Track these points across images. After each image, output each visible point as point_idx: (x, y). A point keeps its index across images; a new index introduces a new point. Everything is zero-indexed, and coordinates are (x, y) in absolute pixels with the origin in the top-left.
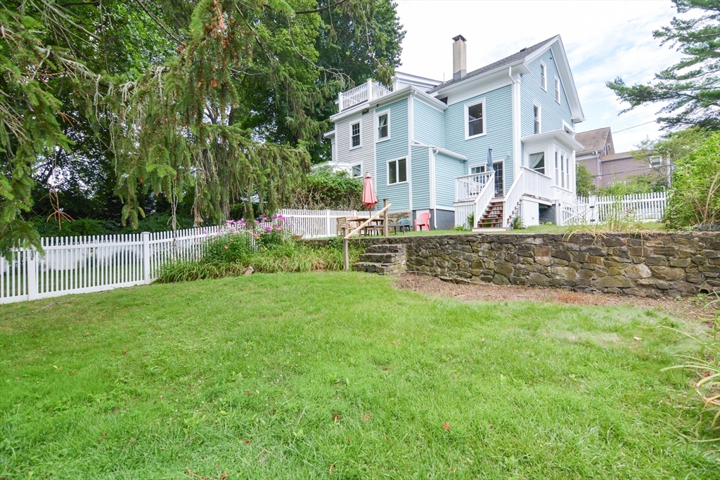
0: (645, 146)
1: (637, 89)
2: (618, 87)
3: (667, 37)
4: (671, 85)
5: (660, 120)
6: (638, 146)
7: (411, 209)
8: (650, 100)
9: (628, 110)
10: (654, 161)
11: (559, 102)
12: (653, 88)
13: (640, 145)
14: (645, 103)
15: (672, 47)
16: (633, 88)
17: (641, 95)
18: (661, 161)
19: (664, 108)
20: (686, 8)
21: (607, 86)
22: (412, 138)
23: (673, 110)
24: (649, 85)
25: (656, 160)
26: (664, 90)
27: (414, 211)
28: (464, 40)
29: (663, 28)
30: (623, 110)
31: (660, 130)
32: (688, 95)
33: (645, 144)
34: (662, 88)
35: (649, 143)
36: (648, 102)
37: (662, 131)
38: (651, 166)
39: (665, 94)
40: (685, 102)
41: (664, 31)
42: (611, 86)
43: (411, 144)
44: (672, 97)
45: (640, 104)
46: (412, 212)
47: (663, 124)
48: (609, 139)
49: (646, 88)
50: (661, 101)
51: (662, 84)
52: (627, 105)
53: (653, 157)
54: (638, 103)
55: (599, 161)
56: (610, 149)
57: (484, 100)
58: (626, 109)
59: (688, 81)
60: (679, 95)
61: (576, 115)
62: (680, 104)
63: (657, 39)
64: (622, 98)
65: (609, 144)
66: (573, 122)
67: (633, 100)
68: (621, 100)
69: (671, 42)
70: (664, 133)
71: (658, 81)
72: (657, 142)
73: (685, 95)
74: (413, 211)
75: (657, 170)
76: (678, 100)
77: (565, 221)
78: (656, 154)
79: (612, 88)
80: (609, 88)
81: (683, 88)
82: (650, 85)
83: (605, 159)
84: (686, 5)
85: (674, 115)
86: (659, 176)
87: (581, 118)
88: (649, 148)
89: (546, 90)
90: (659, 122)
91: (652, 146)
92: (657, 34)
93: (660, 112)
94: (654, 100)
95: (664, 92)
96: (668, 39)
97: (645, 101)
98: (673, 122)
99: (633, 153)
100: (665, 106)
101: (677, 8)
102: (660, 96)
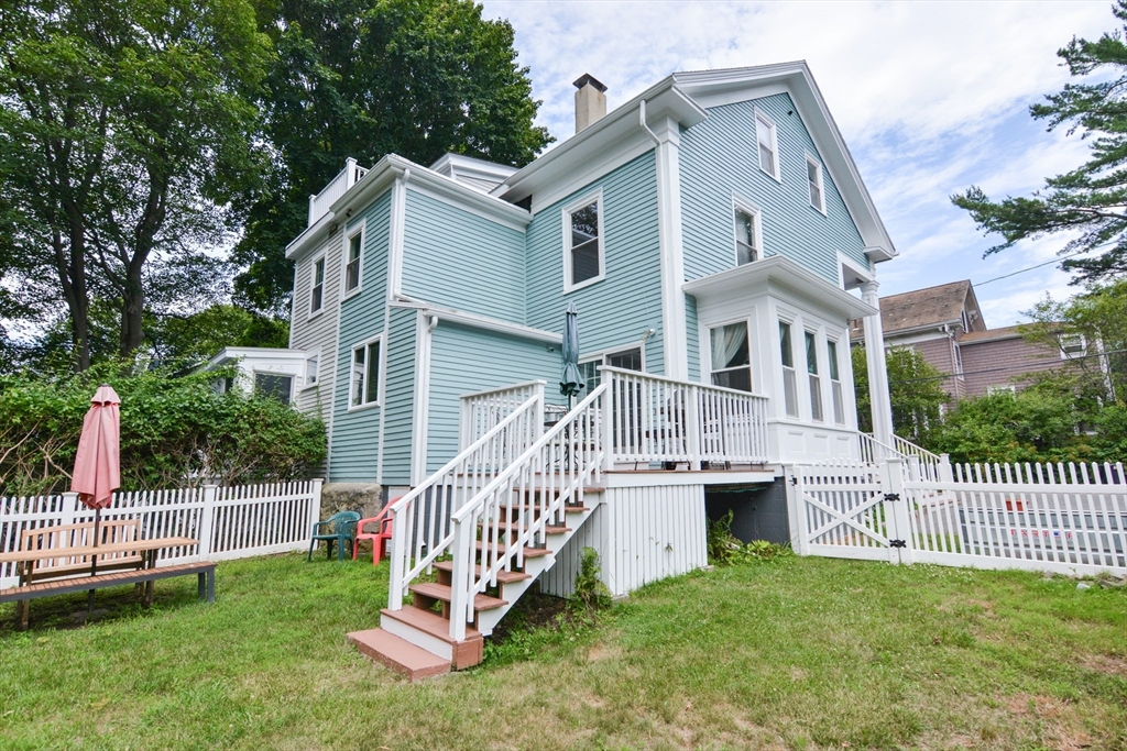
0: (1044, 314)
1: (1013, 206)
2: (974, 204)
3: (1058, 115)
4: (1081, 196)
5: (1068, 265)
6: (1030, 314)
7: (380, 481)
8: (1043, 228)
9: (1002, 247)
10: (1069, 344)
11: (824, 212)
12: (1046, 202)
13: (1035, 311)
14: (1033, 235)
15: (1072, 131)
16: (1006, 203)
17: (1022, 219)
18: (1084, 343)
19: (1073, 242)
20: (1087, 65)
21: (953, 202)
22: (395, 286)
23: (1093, 246)
24: (1037, 198)
25: (1074, 343)
26: (1069, 207)
27: (385, 487)
28: (601, 87)
29: (1049, 98)
30: (991, 247)
31: (1071, 284)
32: (1119, 217)
33: (1045, 309)
34: (1064, 204)
35: (1053, 307)
36: (1039, 233)
37: (1075, 287)
38: (1063, 356)
39: (1072, 215)
40: (1115, 230)
41: (1050, 104)
42: (961, 203)
43: (390, 302)
44: (1087, 220)
45: (1023, 236)
46: (380, 490)
47: (1075, 272)
48: (971, 301)
49: (1031, 204)
50: (1066, 230)
51: (1063, 195)
52: (998, 238)
53: (1065, 336)
54: (1020, 235)
55: (955, 344)
56: (976, 323)
57: (601, 194)
58: (996, 245)
59: (1116, 188)
60: (1101, 217)
61: (873, 244)
62: (1104, 235)
63: (1040, 119)
64: (986, 225)
65: (974, 312)
66: (870, 259)
67: (1010, 229)
68: (985, 230)
69: (1068, 124)
70: (1081, 290)
71: (1052, 191)
72: (1069, 305)
73: (1112, 215)
74: (383, 486)
75: (1080, 362)
76: (1100, 227)
77: (815, 533)
78: (1069, 331)
79: (963, 207)
80: (958, 207)
81: (1107, 201)
82: (1040, 199)
83: (967, 340)
84: (1087, 61)
85: (1096, 254)
86: (1084, 378)
87: (887, 250)
88: (1055, 320)
89: (778, 178)
90: (1067, 270)
91: (1060, 313)
92: (1039, 112)
93: (1066, 250)
94: (1050, 227)
95: (1070, 211)
96: (1062, 119)
97: (1034, 230)
98: (1094, 269)
99: (1022, 328)
100: (1076, 238)
101: (1068, 67)
102: (1061, 219)
